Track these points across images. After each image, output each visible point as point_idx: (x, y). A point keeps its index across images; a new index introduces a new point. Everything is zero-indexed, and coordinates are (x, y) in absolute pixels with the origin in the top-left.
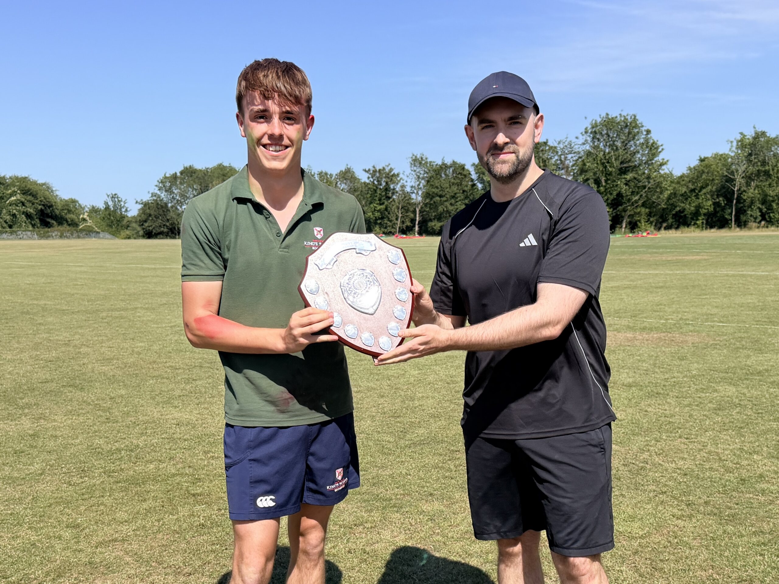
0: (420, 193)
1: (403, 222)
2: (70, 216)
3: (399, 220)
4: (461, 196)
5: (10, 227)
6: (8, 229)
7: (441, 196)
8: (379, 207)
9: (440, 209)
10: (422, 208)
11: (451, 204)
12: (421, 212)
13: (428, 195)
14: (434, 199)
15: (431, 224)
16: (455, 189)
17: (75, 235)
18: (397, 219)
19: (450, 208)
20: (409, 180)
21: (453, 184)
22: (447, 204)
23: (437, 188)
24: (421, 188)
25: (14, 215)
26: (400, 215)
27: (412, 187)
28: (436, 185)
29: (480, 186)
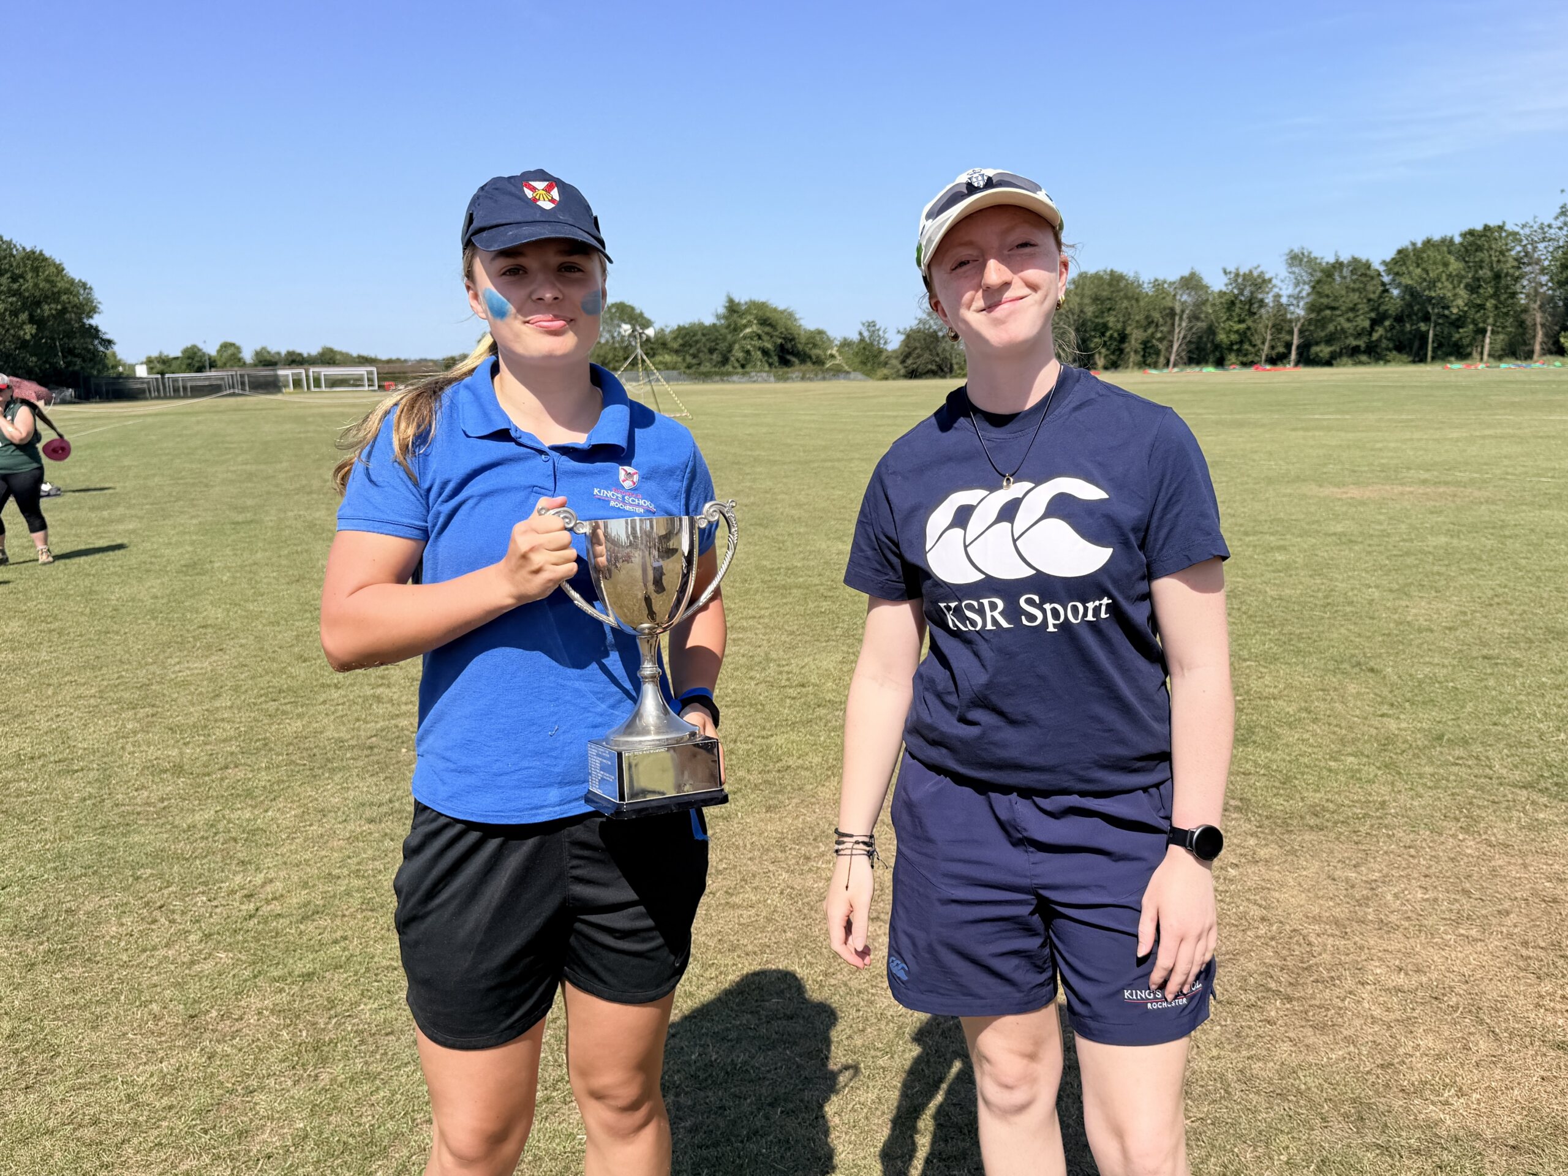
0: (1302, 304)
1: (1273, 348)
2: (815, 352)
3: (1267, 344)
4: (1363, 307)
5: (743, 366)
6: (740, 370)
7: (1333, 309)
8: (1237, 327)
9: (1331, 327)
10: (1303, 325)
11: (1348, 320)
12: (1301, 332)
13: (1312, 308)
14: (1323, 314)
15: (1315, 349)
16: (1355, 297)
17: (820, 376)
18: (1263, 343)
19: (1347, 325)
20: (1284, 287)
21: (1354, 290)
22: (1342, 320)
23: (1328, 296)
24: (1302, 298)
25: (748, 352)
26: (1269, 337)
27: (1289, 296)
28: (1327, 292)
29: (1395, 292)
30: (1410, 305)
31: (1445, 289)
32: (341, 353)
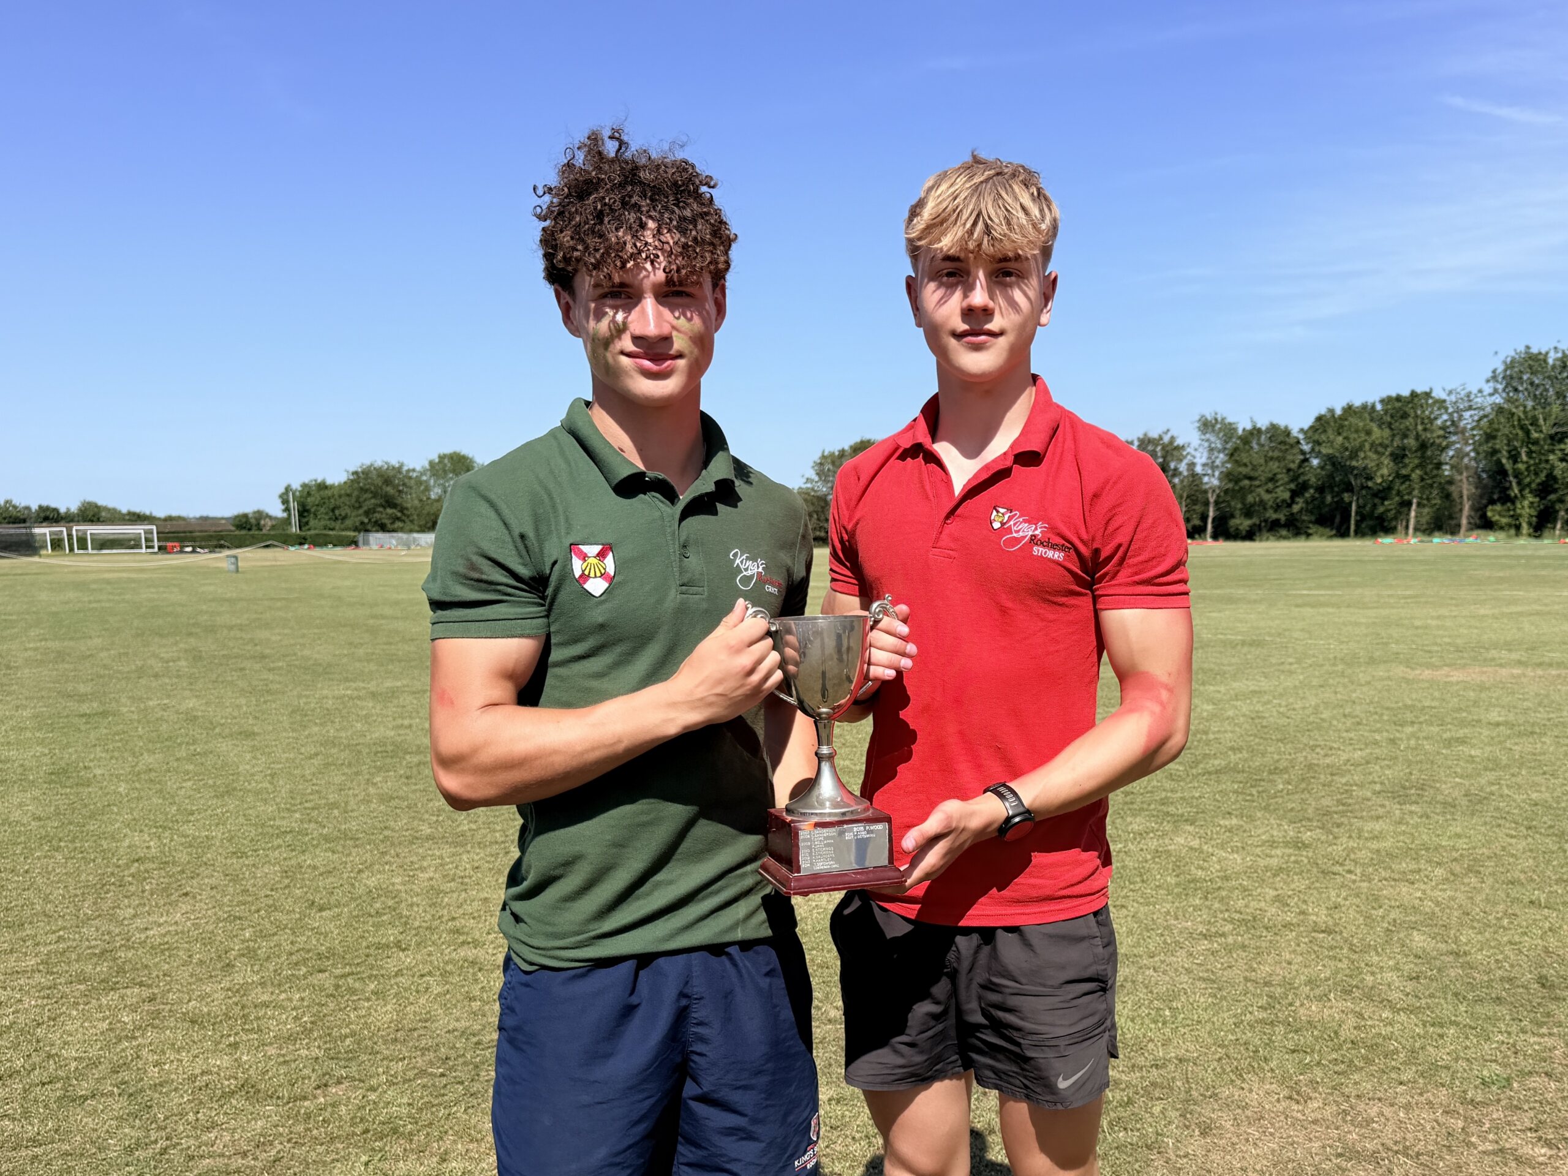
0: (1217, 473)
4: (1283, 478)
7: (1251, 478)
9: (1250, 499)
10: (1218, 496)
11: (1268, 491)
12: (1217, 503)
13: (1228, 476)
14: (1241, 484)
15: (1233, 522)
16: (1274, 466)
19: (1266, 497)
20: (1198, 455)
21: (1272, 459)
22: (1261, 491)
23: (1245, 465)
24: (1217, 467)
27: (1203, 465)
28: (1245, 461)
29: (1315, 462)
30: (1331, 476)
31: (1367, 460)
32: (106, 509)
